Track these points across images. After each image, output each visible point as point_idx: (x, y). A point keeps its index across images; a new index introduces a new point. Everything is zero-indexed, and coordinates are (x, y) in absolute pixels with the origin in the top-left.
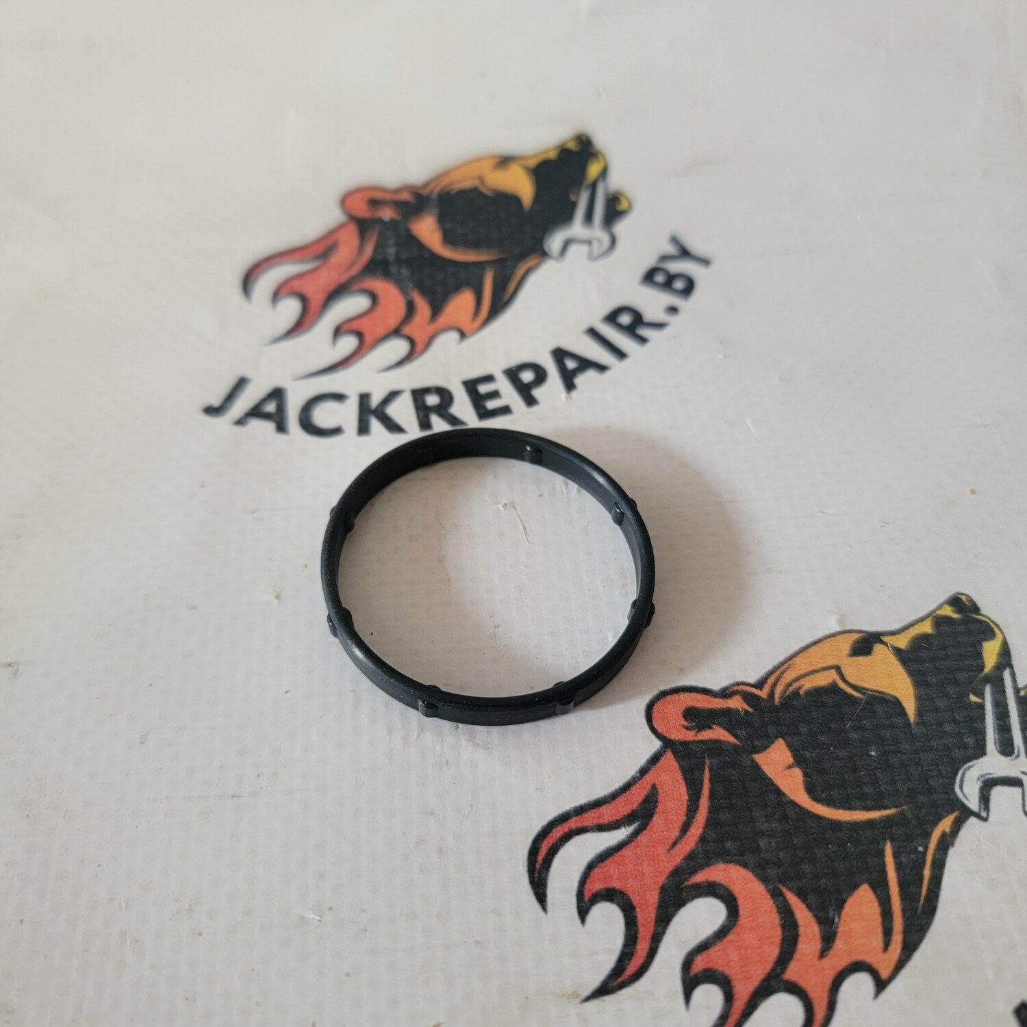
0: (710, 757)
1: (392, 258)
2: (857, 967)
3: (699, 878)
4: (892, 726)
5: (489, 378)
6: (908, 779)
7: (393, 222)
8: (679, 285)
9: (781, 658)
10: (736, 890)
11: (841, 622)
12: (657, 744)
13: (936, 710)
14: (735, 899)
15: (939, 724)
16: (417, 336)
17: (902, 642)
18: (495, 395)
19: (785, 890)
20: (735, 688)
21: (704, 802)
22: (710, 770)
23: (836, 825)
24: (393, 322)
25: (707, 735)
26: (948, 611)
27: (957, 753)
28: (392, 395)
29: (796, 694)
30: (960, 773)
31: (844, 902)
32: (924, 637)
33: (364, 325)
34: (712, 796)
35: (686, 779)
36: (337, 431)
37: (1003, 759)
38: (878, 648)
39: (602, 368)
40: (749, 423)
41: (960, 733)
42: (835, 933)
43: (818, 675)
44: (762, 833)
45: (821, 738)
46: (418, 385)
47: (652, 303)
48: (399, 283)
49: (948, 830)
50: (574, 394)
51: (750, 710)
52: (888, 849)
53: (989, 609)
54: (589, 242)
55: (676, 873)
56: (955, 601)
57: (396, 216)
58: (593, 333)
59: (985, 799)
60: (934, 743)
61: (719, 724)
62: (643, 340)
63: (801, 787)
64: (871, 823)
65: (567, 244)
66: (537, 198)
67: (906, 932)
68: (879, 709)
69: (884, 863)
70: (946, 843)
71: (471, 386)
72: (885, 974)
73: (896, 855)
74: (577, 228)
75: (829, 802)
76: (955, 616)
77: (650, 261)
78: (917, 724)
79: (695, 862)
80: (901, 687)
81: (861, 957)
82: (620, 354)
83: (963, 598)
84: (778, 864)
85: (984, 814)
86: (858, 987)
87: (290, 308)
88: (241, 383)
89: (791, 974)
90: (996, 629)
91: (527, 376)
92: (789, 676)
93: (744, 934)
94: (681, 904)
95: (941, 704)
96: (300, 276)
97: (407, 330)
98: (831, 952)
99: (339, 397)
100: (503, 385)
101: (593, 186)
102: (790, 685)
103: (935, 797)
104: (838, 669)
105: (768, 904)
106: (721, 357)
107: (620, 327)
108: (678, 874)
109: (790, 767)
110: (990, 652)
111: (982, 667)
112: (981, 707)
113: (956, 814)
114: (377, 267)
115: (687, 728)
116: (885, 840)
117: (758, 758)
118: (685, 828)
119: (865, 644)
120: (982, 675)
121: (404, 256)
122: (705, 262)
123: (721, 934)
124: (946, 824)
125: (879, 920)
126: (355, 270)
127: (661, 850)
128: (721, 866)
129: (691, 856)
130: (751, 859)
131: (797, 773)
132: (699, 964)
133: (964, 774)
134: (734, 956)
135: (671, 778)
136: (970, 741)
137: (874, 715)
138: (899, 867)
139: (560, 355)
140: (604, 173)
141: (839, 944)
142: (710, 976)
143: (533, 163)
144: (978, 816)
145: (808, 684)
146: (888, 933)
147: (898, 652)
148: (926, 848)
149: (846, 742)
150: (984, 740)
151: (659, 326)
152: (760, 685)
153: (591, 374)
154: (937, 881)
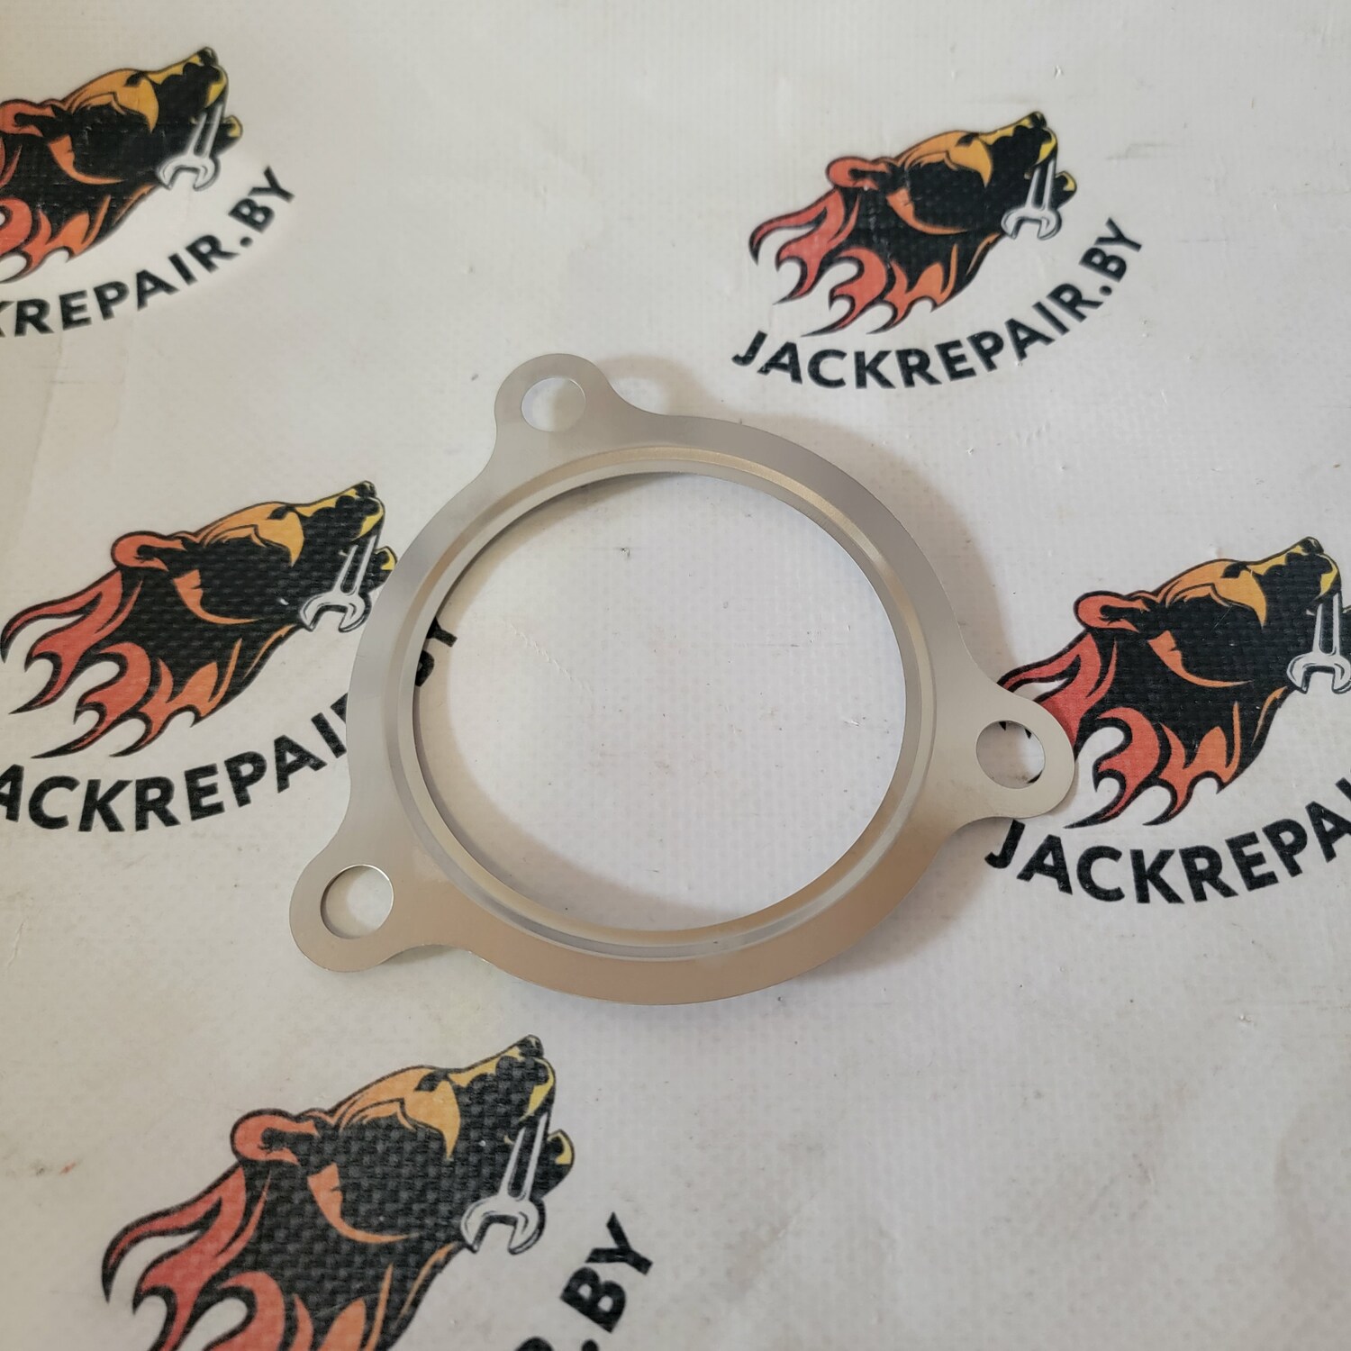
0: (1117, 640)
1: (872, 227)
2: (1208, 774)
3: (1107, 715)
4: (1248, 627)
5: (957, 344)
6: (1255, 663)
7: (872, 193)
8: (1113, 266)
9: (1173, 576)
10: (1131, 724)
11: (1219, 552)
12: (1081, 629)
13: (1280, 619)
14: (1130, 729)
15: (1282, 629)
16: (898, 303)
17: (1262, 570)
18: (962, 358)
19: (1164, 726)
20: (1139, 594)
21: (1112, 669)
22: (1118, 648)
23: (1203, 689)
24: (878, 290)
25: (1116, 625)
26: (1299, 550)
27: (1291, 649)
28: (882, 355)
29: (1181, 601)
30: (1292, 662)
31: (1203, 736)
32: (1278, 567)
33: (854, 289)
34: (1118, 665)
35: (1100, 653)
36: (840, 383)
37: (1324, 655)
38: (1244, 573)
39: (1048, 340)
40: (1163, 394)
41: (1295, 635)
42: (1196, 754)
43: (1198, 589)
44: (1151, 691)
45: (1197, 632)
46: (901, 347)
47: (1090, 283)
48: (879, 252)
49: (1278, 697)
50: (1025, 361)
51: (1148, 610)
52: (1236, 706)
53: (1330, 551)
54: (1038, 221)
55: (1090, 711)
56: (1306, 543)
57: (875, 187)
58: (1040, 307)
59: (1307, 680)
60: (1276, 641)
61: (1126, 618)
62: (1081, 317)
63: (1180, 663)
64: (1226, 689)
65: (1021, 221)
66: (994, 176)
67: (1242, 757)
68: (1240, 615)
69: (1232, 715)
70: (1276, 705)
71: (943, 349)
72: (1225, 780)
73: (1241, 710)
74: (1028, 209)
75: (1198, 674)
76: (1304, 554)
77: (1090, 243)
78: (1264, 627)
79: (1104, 705)
80: (1257, 601)
81: (1210, 769)
82: (1063, 329)
83: (1312, 541)
84: (1161, 710)
85: (1304, 689)
86: (1206, 787)
87: (792, 271)
88: (760, 338)
89: (1164, 775)
90: (1333, 566)
91: (987, 344)
92: (1177, 589)
93: (1135, 750)
94: (1094, 730)
95: (1285, 615)
96: (797, 240)
97: (888, 297)
98: (1192, 765)
99: (840, 354)
100: (968, 350)
101: (1044, 166)
102: (1177, 594)
103: (1273, 676)
104: (1213, 585)
105: (1153, 733)
106: (1144, 335)
107: (1062, 303)
108: (1093, 712)
109: (1173, 650)
110: (1326, 581)
111: (1319, 592)
112: (1313, 619)
113: (1286, 687)
114: (860, 236)
115: (1103, 619)
116: (1234, 700)
117: (1151, 642)
118: (1099, 683)
119: (1235, 570)
120: (1317, 597)
121: (882, 226)
122: (1136, 246)
123: (1120, 749)
124: (1277, 694)
125: (1225, 748)
126: (842, 238)
127: (1082, 696)
128: (1122, 709)
129: (1102, 701)
130: (1143, 706)
131: (1178, 654)
132: (1105, 766)
133: (1294, 663)
134: (1128, 763)
135: (1090, 651)
136: (1302, 641)
137: (1236, 619)
138: (1242, 718)
139: (1014, 326)
140: (1054, 153)
141: (1197, 760)
142: (1111, 773)
143: (991, 140)
144: (1300, 689)
145: (1191, 595)
146: (1230, 756)
147: (1257, 576)
148: (1262, 707)
149: (1214, 636)
150: (1312, 641)
151: (1096, 304)
152: (1156, 593)
153: (1038, 345)
154: (1266, 728)
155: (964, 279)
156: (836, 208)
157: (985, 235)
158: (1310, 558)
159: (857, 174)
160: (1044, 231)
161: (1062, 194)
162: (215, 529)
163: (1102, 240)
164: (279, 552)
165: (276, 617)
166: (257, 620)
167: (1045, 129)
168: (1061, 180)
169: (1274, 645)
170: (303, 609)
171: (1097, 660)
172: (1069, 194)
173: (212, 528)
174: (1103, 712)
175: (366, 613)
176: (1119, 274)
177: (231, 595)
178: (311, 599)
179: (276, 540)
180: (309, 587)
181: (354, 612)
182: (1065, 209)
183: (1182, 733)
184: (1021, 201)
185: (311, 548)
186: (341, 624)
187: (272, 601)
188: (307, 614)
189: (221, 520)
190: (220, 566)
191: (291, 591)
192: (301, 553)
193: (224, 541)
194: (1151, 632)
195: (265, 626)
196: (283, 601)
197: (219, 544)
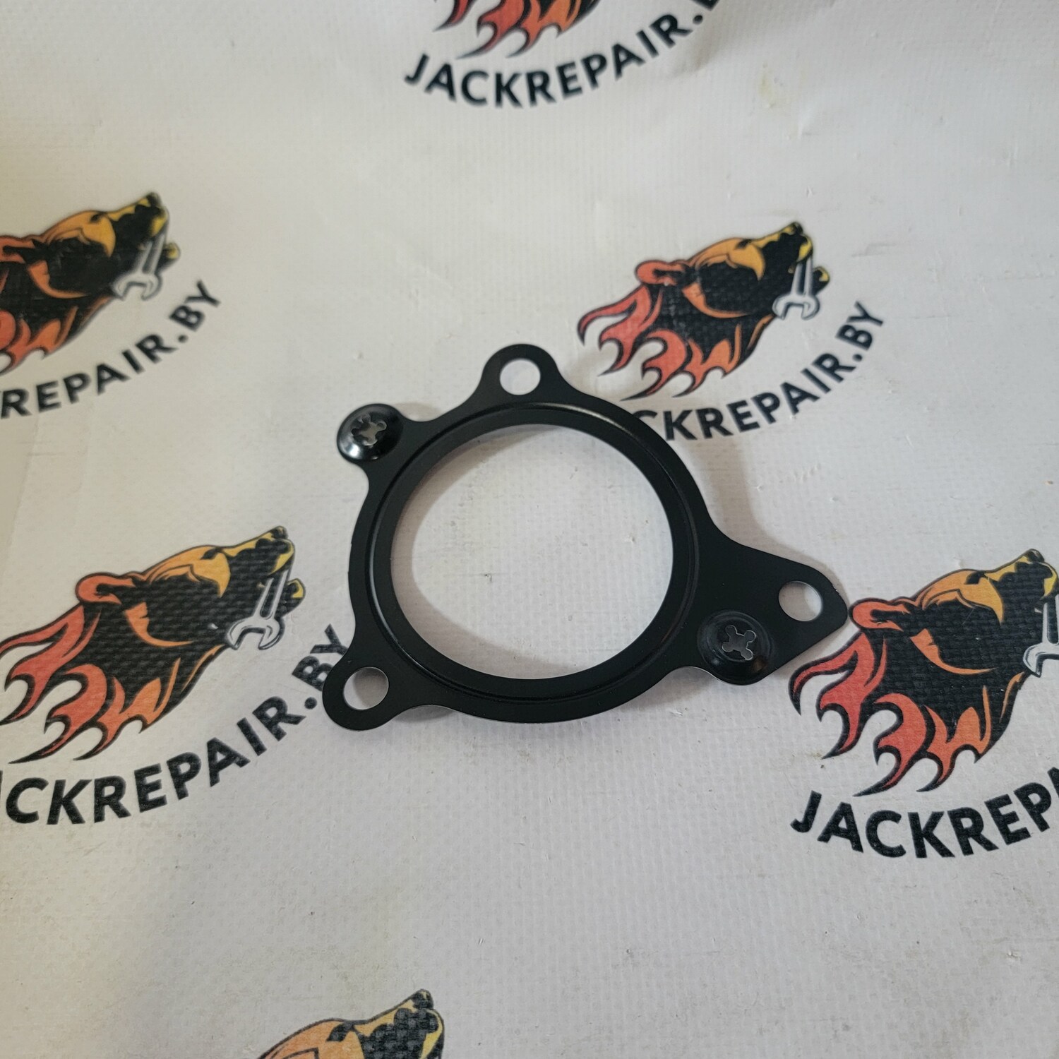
155: (746, 352)
156: (644, 300)
157: (760, 316)
158: (1034, 566)
159: (659, 273)
160: (807, 312)
161: (819, 283)
162: (158, 569)
163: (853, 318)
164: (209, 586)
165: (208, 639)
166: (192, 642)
167: (803, 235)
168: (818, 273)
169: (1010, 638)
170: (229, 632)
171: (871, 655)
172: (824, 284)
173: (156, 568)
174: (878, 697)
175: (280, 633)
176: (867, 344)
177: (172, 622)
178: (236, 623)
179: (208, 576)
180: (234, 614)
181: (271, 633)
182: (822, 295)
183: (943, 713)
184: (787, 290)
185: (236, 582)
186: (260, 643)
187: (204, 625)
188: (233, 636)
189: (164, 561)
190: (162, 599)
191: (220, 618)
192: (228, 586)
193: (166, 578)
194: (912, 631)
195: (199, 647)
196: (213, 626)
197: (162, 581)
